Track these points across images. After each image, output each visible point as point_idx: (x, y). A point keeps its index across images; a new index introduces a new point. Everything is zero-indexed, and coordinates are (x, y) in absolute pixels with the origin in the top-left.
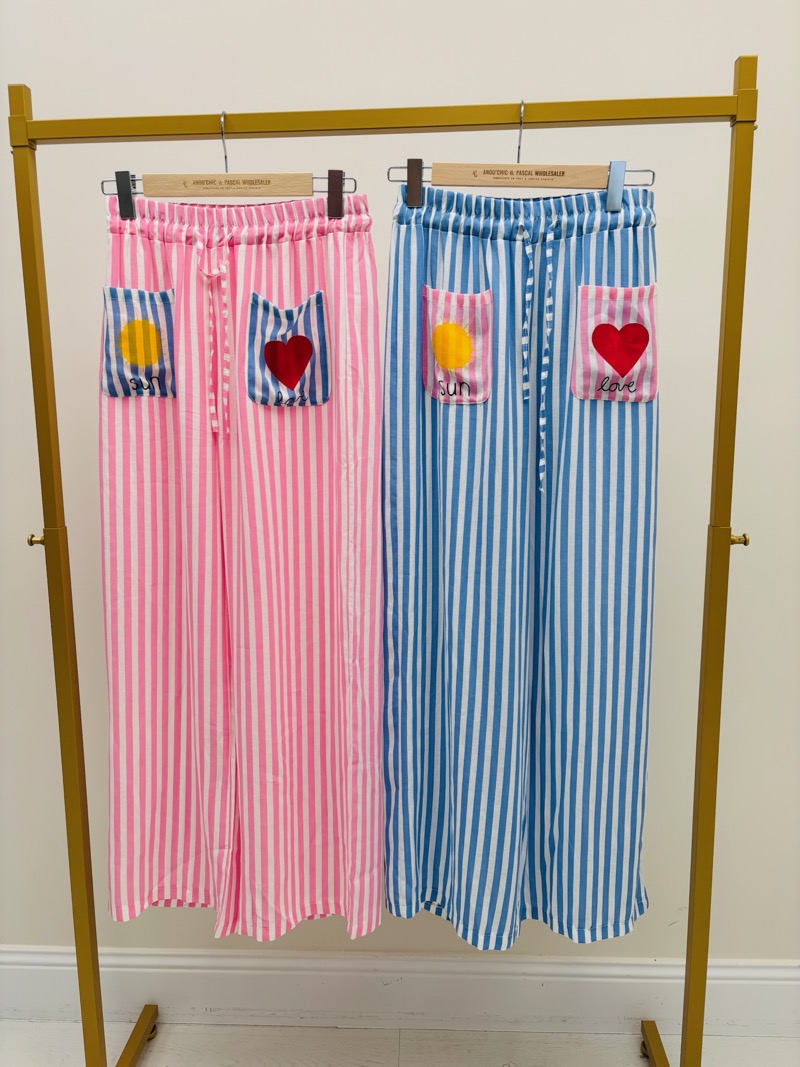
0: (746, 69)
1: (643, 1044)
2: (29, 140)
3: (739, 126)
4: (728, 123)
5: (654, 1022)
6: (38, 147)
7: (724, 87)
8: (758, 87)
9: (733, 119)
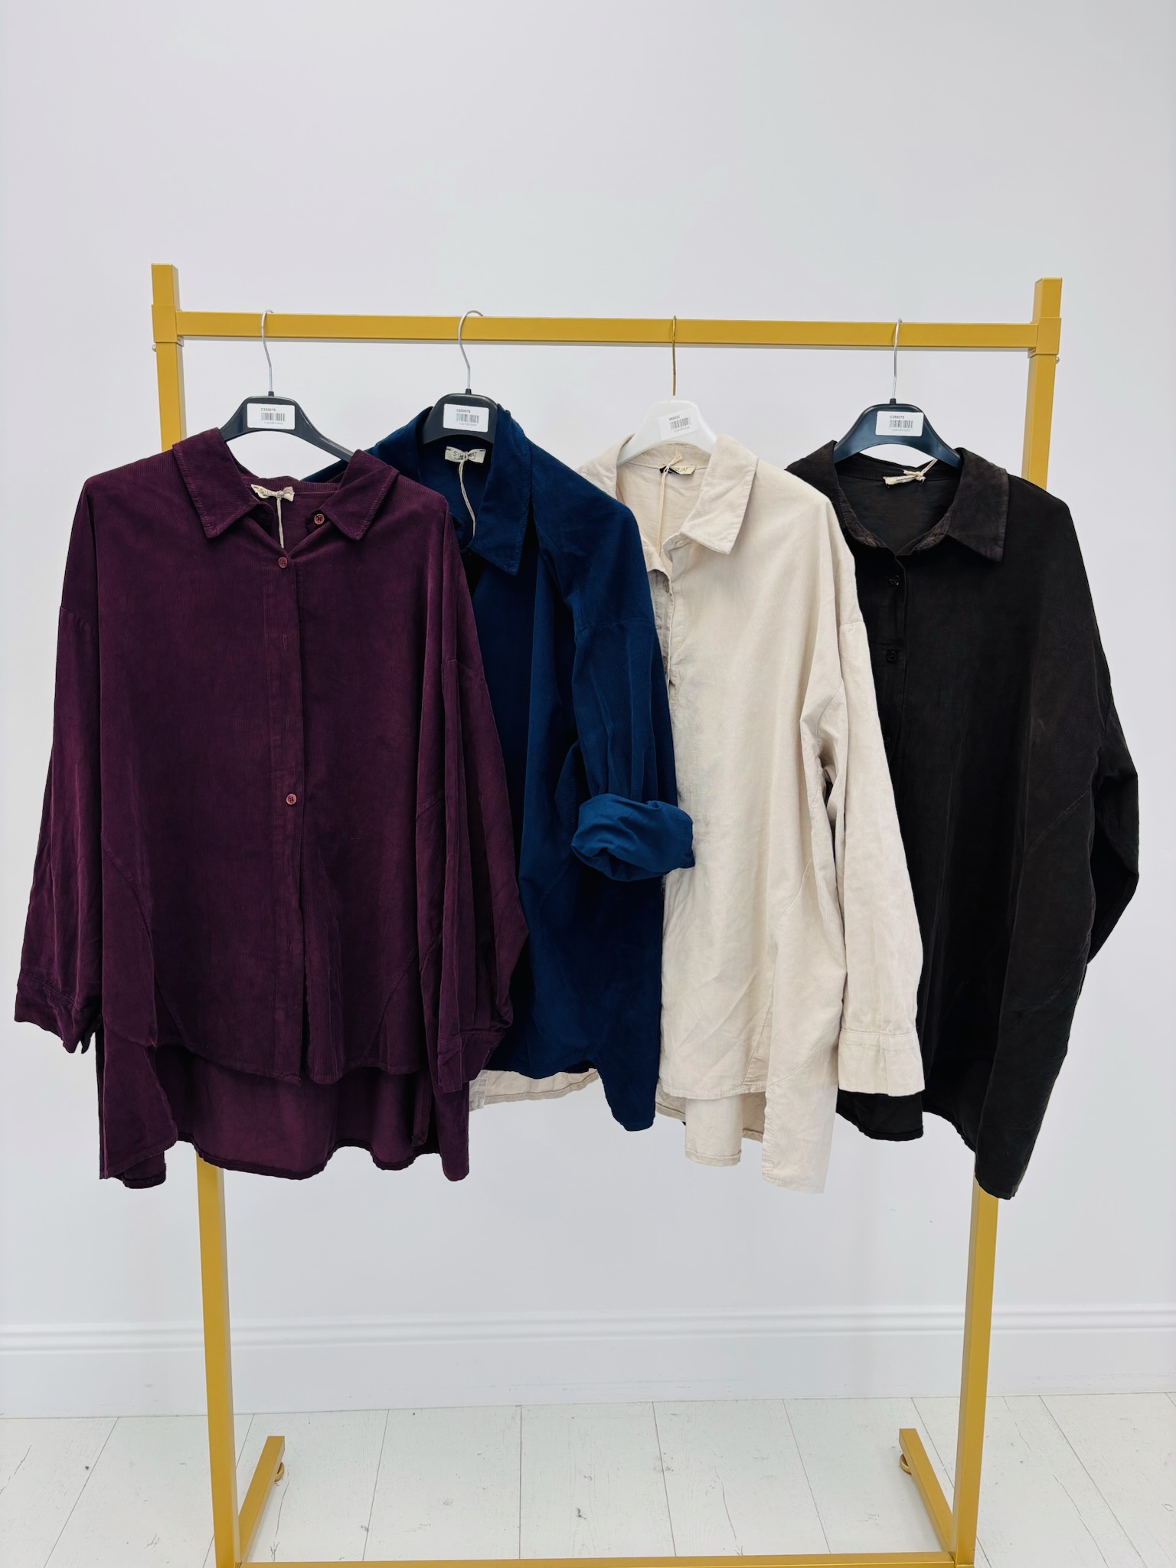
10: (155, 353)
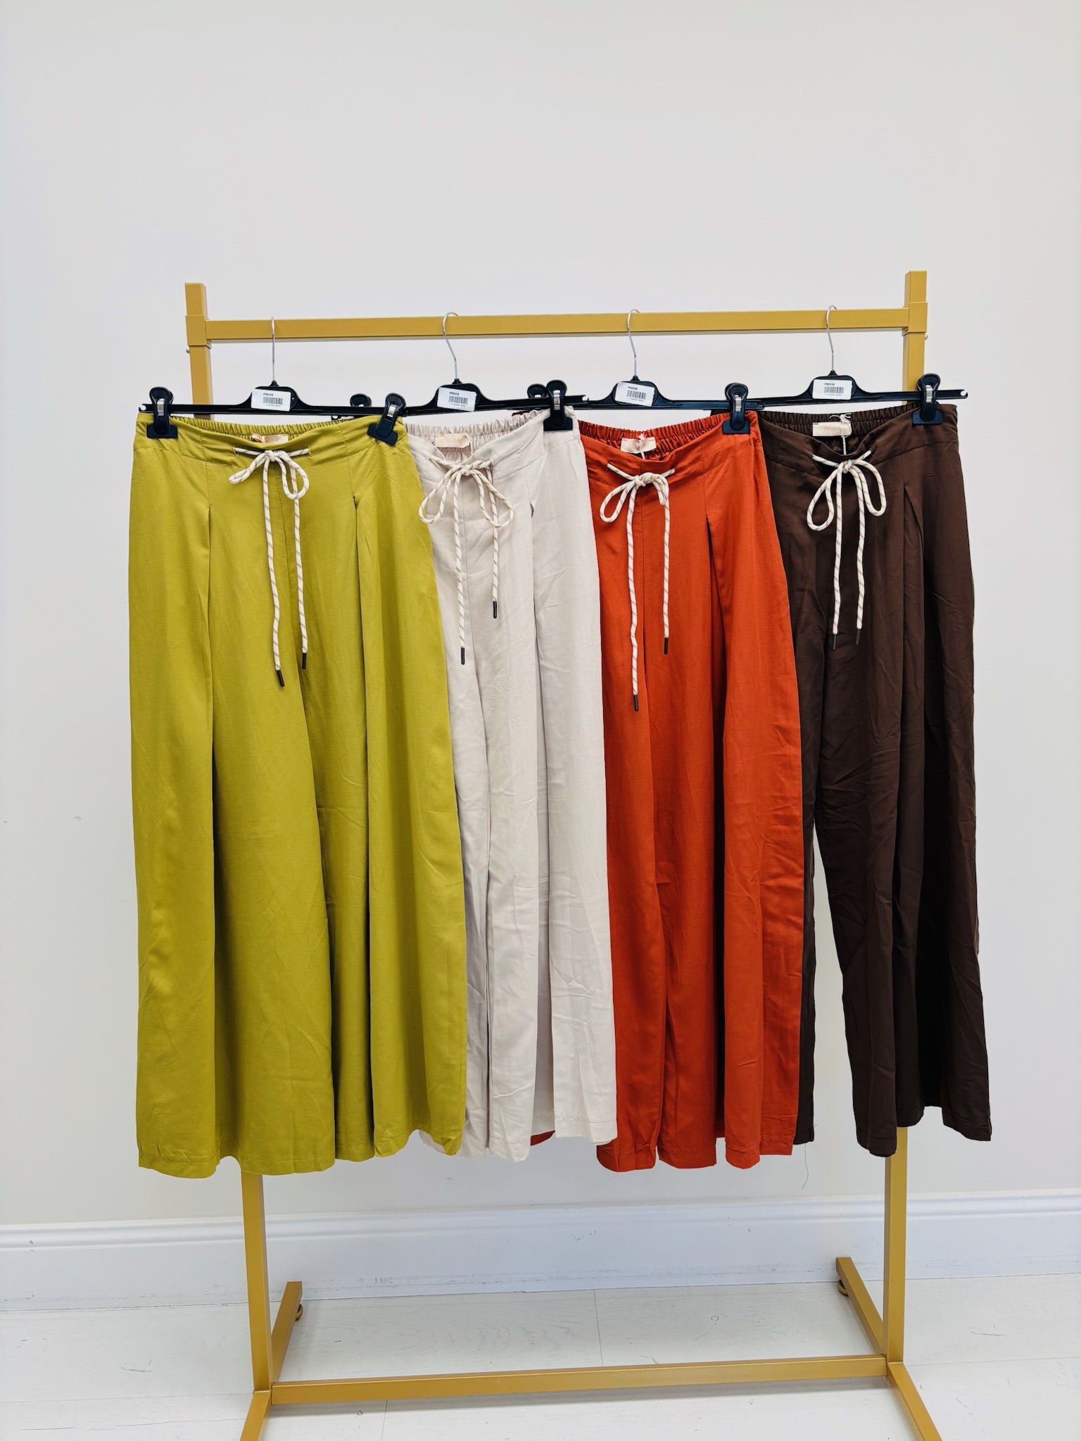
0: (916, 283)
1: (841, 1283)
2: (207, 340)
3: (911, 335)
4: (900, 333)
5: (850, 1258)
6: (215, 347)
7: (895, 300)
8: (928, 300)
9: (905, 329)
10: (189, 354)
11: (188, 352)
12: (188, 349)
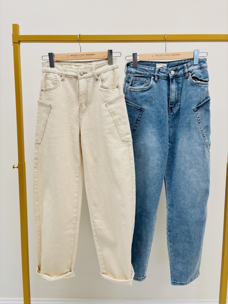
2: (18, 41)
10: (13, 46)
11: (13, 45)
12: (13, 44)
